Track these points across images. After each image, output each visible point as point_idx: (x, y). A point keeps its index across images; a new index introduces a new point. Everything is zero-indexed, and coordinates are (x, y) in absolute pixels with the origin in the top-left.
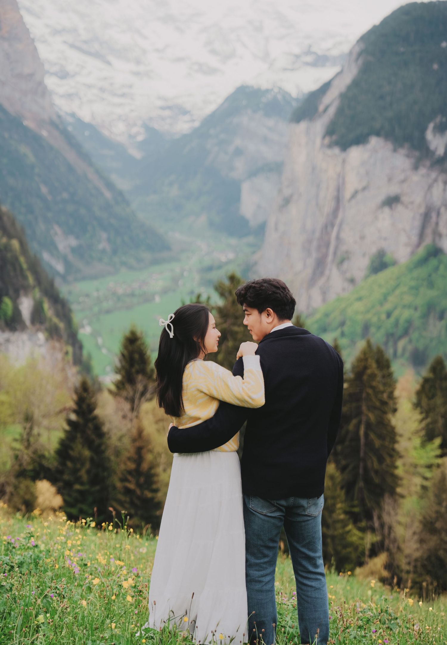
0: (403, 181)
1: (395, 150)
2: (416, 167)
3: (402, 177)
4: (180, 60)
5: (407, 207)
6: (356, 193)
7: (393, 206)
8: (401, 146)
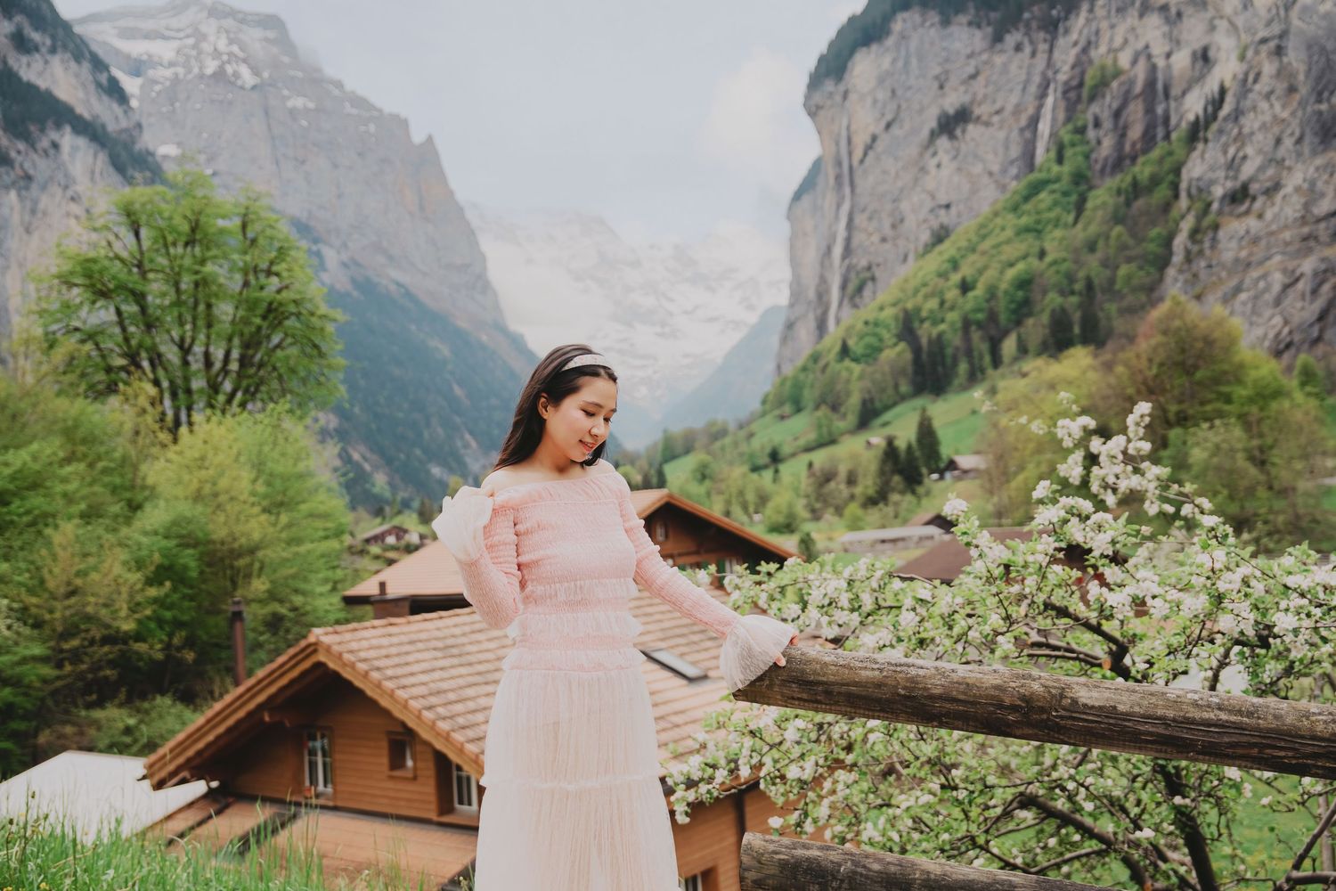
0: (973, 77)
1: (946, 22)
2: (998, 38)
3: (971, 70)
4: (712, 320)
5: (987, 124)
6: (874, 138)
7: (958, 132)
8: (960, 9)
